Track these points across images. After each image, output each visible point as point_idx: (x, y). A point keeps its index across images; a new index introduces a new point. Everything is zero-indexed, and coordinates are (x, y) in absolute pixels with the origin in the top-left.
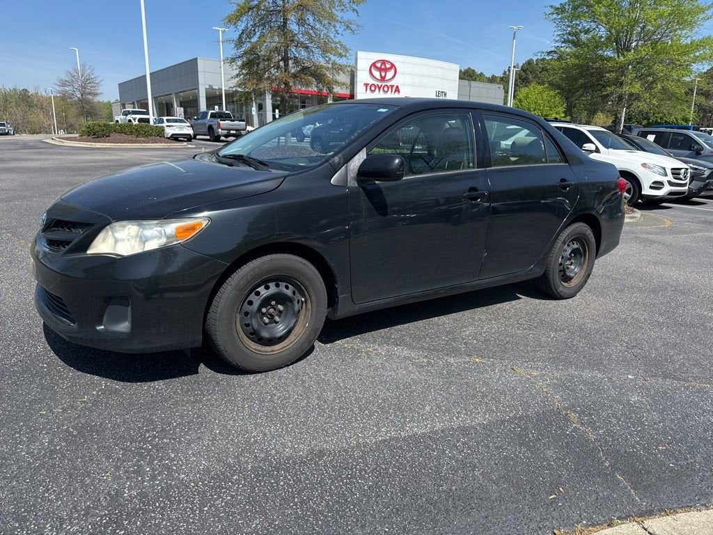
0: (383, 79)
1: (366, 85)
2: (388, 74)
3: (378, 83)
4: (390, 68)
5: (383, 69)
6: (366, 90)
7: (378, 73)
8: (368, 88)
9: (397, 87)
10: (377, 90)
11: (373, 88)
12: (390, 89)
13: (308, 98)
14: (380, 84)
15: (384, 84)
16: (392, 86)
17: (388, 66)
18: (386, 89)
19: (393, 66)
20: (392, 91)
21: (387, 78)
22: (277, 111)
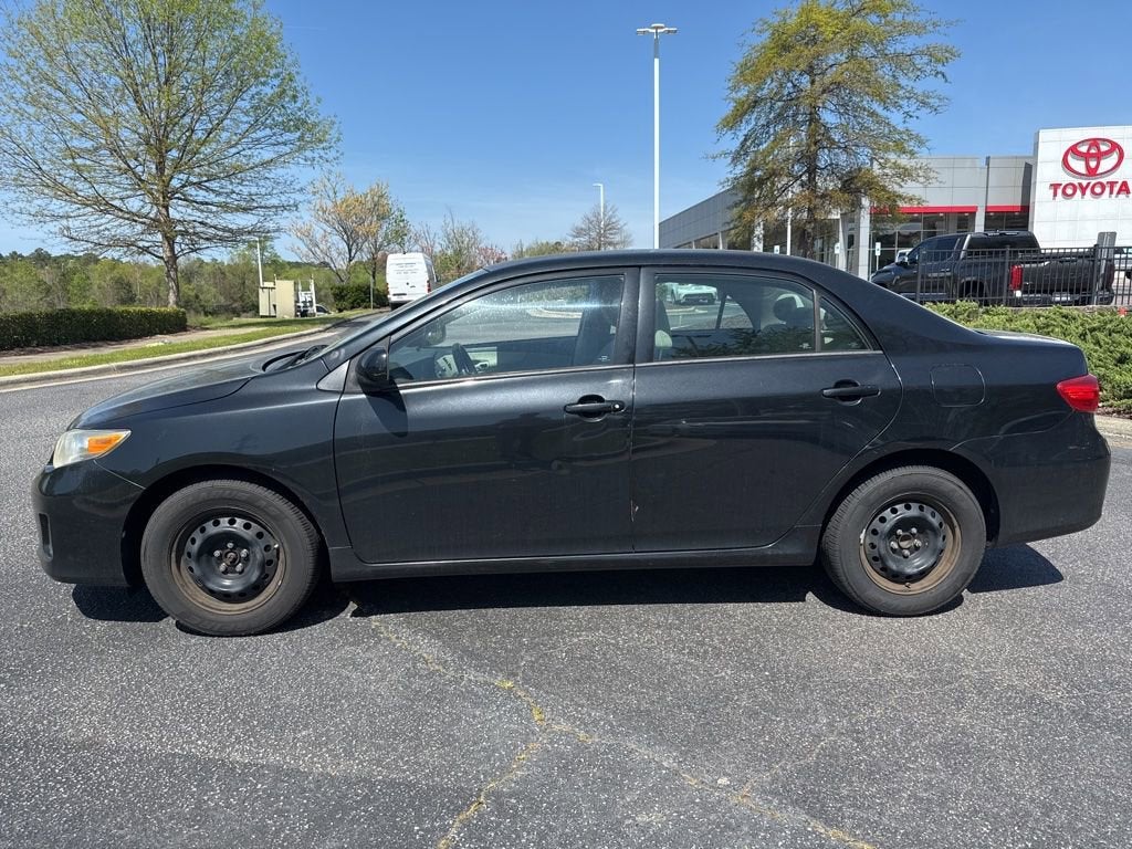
0: (1092, 172)
1: (1055, 187)
2: (1102, 162)
3: (1080, 181)
4: (1108, 153)
5: (1092, 156)
6: (1055, 194)
7: (1083, 163)
8: (1060, 191)
9: (1125, 184)
10: (1079, 192)
11: (1069, 191)
12: (1108, 190)
13: (941, 219)
14: (1084, 183)
15: (1093, 182)
16: (1112, 184)
17: (1104, 148)
18: (1098, 190)
19: (1115, 146)
20: (1111, 192)
21: (1100, 171)
22: (878, 245)
